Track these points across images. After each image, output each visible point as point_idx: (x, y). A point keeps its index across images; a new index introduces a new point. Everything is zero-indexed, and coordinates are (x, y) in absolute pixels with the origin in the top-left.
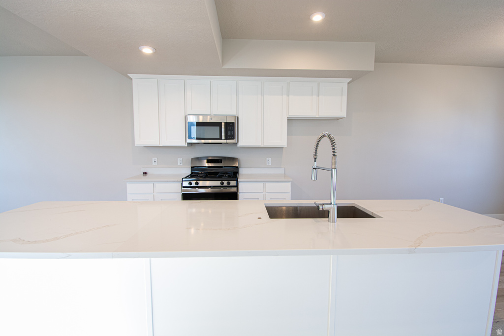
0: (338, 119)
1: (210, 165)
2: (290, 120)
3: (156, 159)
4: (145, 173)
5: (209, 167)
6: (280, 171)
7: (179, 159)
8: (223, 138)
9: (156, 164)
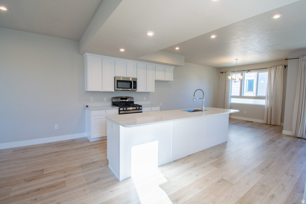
0: (168, 81)
1: (122, 101)
2: (156, 81)
3: (93, 98)
4: (87, 106)
5: (120, 102)
6: (149, 103)
7: (104, 98)
8: (133, 88)
9: (93, 101)
